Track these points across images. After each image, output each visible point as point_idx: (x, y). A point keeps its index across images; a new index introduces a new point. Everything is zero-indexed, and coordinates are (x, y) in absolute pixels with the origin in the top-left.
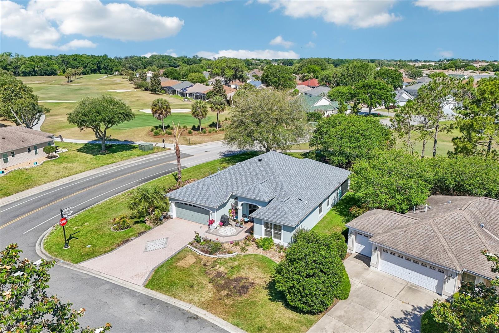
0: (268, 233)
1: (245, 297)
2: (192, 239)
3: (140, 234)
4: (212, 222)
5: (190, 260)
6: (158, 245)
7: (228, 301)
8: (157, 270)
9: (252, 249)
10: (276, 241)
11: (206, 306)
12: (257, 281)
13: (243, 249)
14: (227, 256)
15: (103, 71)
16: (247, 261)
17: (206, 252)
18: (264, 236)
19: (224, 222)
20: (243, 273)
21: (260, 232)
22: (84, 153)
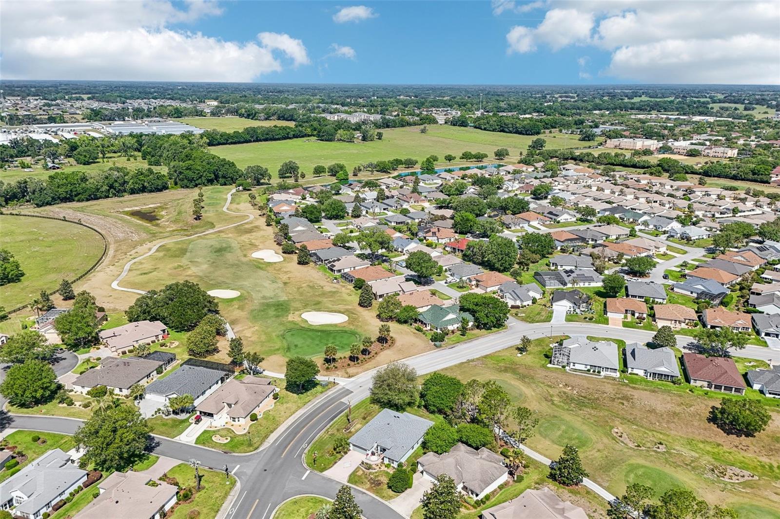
0: (389, 461)
1: (380, 487)
2: (360, 463)
3: (340, 459)
4: (368, 454)
5: (360, 473)
6: (347, 465)
7: (374, 488)
8: (350, 476)
9: (383, 468)
10: (392, 465)
11: (367, 490)
12: (384, 481)
13: (380, 468)
14: (374, 471)
15: (222, 180)
16: (381, 473)
17: (366, 469)
18: (388, 463)
19: (373, 454)
20: (379, 478)
21: (386, 461)
22: (291, 392)
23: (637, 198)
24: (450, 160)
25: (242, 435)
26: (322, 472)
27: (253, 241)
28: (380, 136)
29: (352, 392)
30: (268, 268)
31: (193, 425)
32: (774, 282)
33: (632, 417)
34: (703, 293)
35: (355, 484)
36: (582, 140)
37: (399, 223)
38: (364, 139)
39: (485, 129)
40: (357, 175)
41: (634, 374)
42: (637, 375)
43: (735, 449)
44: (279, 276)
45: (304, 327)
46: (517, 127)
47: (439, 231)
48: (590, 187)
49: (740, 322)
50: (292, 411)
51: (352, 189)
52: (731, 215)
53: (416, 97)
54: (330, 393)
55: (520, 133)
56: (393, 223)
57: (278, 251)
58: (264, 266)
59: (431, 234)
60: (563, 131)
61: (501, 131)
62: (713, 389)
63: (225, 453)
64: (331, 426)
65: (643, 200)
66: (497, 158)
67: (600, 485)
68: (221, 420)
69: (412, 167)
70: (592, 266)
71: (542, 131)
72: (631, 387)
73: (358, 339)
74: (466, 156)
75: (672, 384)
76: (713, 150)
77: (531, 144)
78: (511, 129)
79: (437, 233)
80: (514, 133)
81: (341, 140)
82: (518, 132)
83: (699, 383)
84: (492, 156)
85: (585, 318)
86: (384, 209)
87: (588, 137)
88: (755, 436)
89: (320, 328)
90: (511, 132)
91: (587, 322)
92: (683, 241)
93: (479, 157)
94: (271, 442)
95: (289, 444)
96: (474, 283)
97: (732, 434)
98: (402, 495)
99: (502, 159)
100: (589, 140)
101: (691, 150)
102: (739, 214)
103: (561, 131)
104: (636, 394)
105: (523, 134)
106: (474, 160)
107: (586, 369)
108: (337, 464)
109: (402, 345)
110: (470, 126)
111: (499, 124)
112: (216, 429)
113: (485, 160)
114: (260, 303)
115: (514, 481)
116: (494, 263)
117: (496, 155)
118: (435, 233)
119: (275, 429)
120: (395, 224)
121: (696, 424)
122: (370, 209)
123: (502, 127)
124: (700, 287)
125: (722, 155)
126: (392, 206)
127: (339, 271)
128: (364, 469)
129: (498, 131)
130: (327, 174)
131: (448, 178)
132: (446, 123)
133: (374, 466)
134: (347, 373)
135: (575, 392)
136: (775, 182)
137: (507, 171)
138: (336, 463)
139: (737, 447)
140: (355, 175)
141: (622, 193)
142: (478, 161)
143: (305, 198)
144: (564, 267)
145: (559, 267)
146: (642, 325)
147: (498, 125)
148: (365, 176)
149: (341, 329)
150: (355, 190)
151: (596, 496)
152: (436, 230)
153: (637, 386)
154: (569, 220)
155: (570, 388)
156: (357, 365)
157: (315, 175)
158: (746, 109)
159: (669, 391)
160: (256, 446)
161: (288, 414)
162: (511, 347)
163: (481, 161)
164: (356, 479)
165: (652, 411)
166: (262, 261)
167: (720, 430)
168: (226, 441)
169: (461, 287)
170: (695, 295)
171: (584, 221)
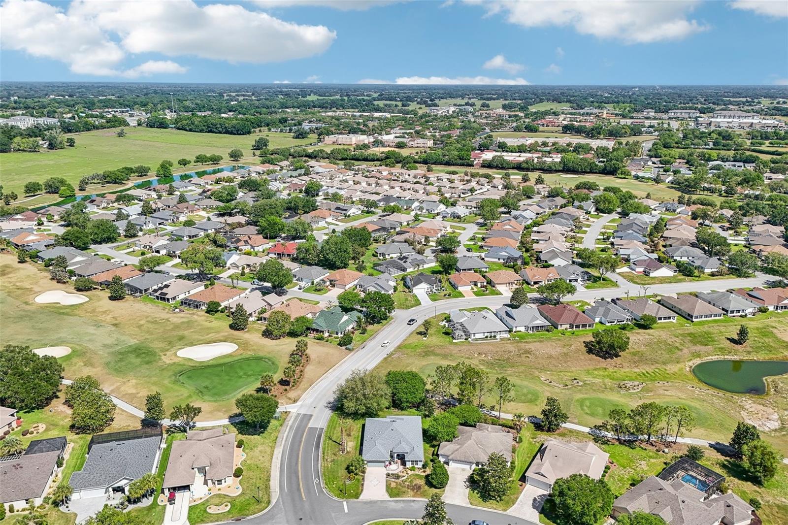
1: (422, 489)
2: (386, 476)
3: (364, 479)
4: (387, 465)
5: (394, 485)
6: (375, 482)
7: (419, 493)
8: (387, 491)
9: (410, 472)
11: (413, 497)
12: (422, 484)
13: (407, 473)
14: (404, 478)
16: (412, 478)
17: (396, 479)
18: (411, 466)
20: (415, 483)
22: (249, 435)
23: (393, 188)
24: (185, 165)
25: (240, 495)
26: (358, 498)
27: (18, 284)
28: (71, 143)
29: (311, 415)
30: (77, 312)
31: (169, 508)
32: (540, 242)
33: (541, 365)
34: (509, 258)
35: (399, 497)
36: (296, 138)
37: (193, 236)
38: (51, 146)
39: (190, 130)
40: (84, 190)
41: (518, 331)
42: (520, 331)
43: (615, 368)
44: (99, 318)
45: (195, 366)
46: (226, 127)
47: (250, 239)
48: (346, 181)
49: (551, 275)
50: (268, 453)
51: (98, 206)
52: (470, 194)
53: (70, 96)
54: (290, 423)
55: (231, 133)
56: (185, 237)
57: (70, 291)
58: (68, 310)
59: (242, 243)
60: (272, 130)
61: (209, 132)
62: (574, 329)
63: (236, 520)
64: (324, 454)
65: (397, 189)
66: (232, 159)
67: (573, 423)
68: (200, 490)
69: (146, 175)
70: (414, 251)
71: (252, 130)
72: (525, 342)
73: (270, 363)
74: (200, 159)
75: (547, 332)
76: (416, 142)
77: (254, 144)
78: (220, 129)
79: (249, 241)
80: (224, 133)
81: (19, 150)
82: (227, 132)
83: (564, 327)
84: (226, 157)
85: (445, 295)
86: (159, 224)
87: (302, 135)
88: (620, 356)
89: (215, 362)
90: (220, 133)
91: (448, 298)
92: (455, 220)
93: (215, 160)
94: (278, 490)
95: (299, 485)
96: (328, 283)
97: (607, 358)
98: (447, 488)
99: (237, 161)
100: (303, 138)
101: (399, 143)
102: (476, 193)
103: (270, 130)
104: (531, 347)
105: (235, 134)
106: (211, 162)
107: (484, 337)
108: (365, 485)
109: (318, 357)
110: (172, 128)
111: (205, 124)
112: (202, 500)
113: (221, 162)
114: (108, 353)
115: (517, 442)
116: (335, 262)
117: (231, 156)
118: (247, 241)
119: (269, 476)
120: (188, 238)
121: (583, 358)
122: (143, 226)
123: (210, 127)
124: (504, 253)
125: (423, 145)
126: (167, 220)
127: (174, 298)
128: (394, 480)
129: (206, 132)
130: (44, 191)
131: (202, 183)
132: (139, 125)
133: (400, 474)
134: (290, 399)
135: (489, 358)
136: (477, 164)
137: (257, 172)
138: (363, 485)
139: (616, 366)
140: (82, 189)
141: (377, 184)
142: (215, 164)
143: (43, 224)
144: (391, 255)
145: (387, 256)
146: (488, 292)
147: (204, 126)
148: (95, 189)
149: (239, 357)
150: (101, 207)
151: (578, 433)
152: (246, 238)
153: (527, 340)
154: (356, 213)
155: (483, 356)
156: (293, 388)
157: (28, 195)
158: (403, 105)
159: (550, 338)
160: (265, 499)
161: (267, 458)
162: (412, 333)
163: (217, 164)
164: (396, 491)
165: (551, 357)
166: (58, 305)
167: (598, 358)
168: (228, 508)
169: (319, 290)
170: (502, 261)
171: (368, 212)
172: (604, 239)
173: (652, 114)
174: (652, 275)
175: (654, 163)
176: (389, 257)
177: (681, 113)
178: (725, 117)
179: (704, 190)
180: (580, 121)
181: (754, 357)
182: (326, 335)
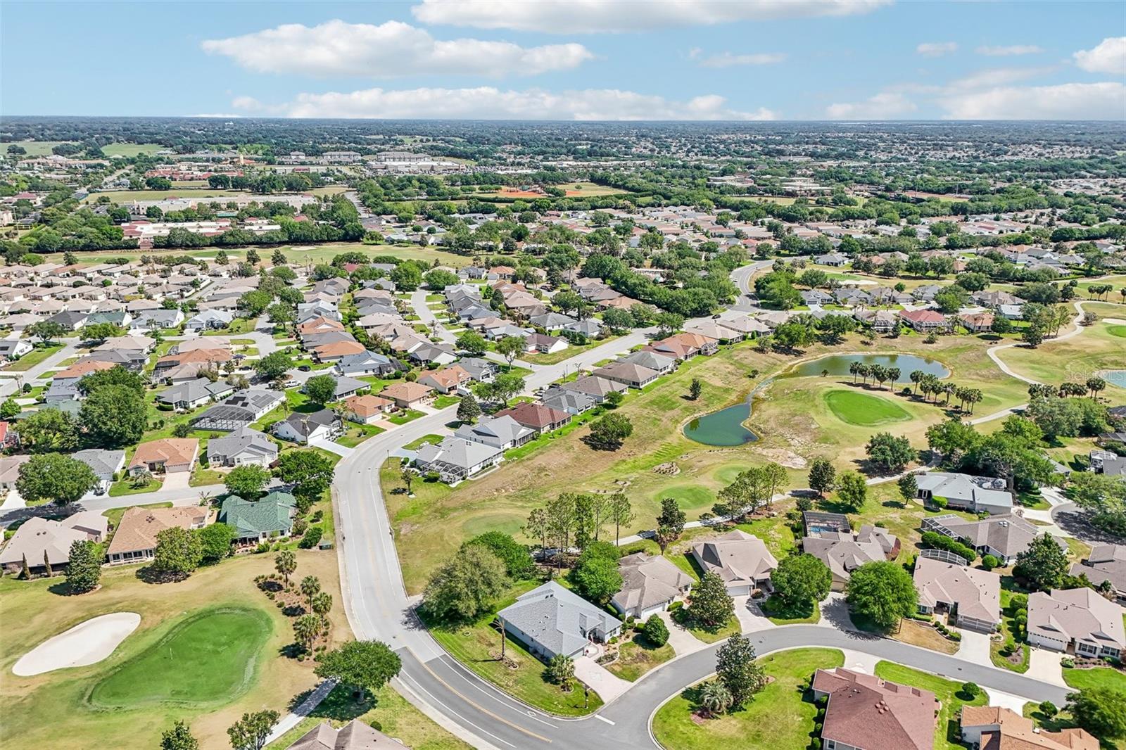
23: (37, 298)
26: (603, 703)
29: (406, 649)
35: (639, 676)
41: (506, 450)
42: (508, 449)
50: (421, 720)
64: (492, 681)
65: (50, 299)
72: (527, 460)
75: (537, 441)
85: (359, 434)
91: (368, 437)
102: (201, 287)
104: (539, 462)
107: (481, 469)
108: (591, 686)
121: (596, 456)
124: (371, 362)
128: (611, 663)
133: (609, 653)
135: (512, 490)
136: (143, 244)
146: (408, 415)
153: (527, 457)
155: (503, 491)
162: (384, 496)
164: (629, 672)
165: (567, 467)
167: (609, 451)
169: (141, 486)
170: (371, 373)
171: (48, 345)
172: (451, 322)
173: (303, 158)
174: (550, 351)
175: (388, 222)
176: (195, 406)
177: (339, 156)
178: (394, 159)
179: (478, 250)
180: (216, 171)
181: (713, 409)
182: (262, 541)
